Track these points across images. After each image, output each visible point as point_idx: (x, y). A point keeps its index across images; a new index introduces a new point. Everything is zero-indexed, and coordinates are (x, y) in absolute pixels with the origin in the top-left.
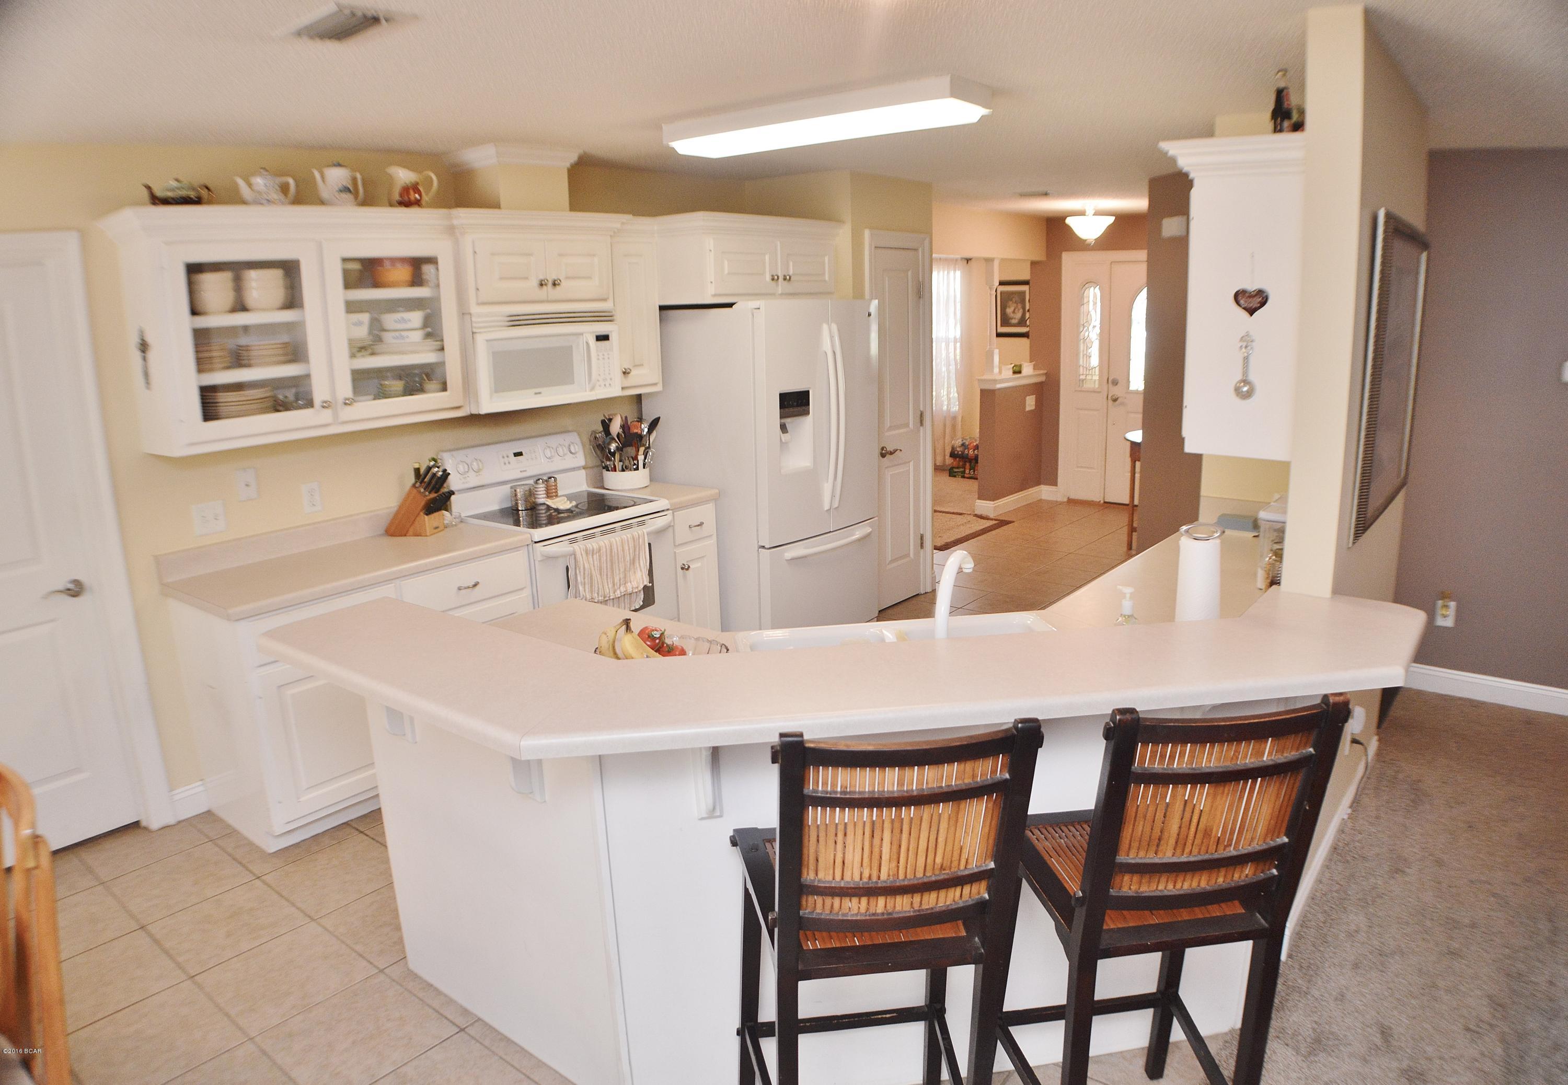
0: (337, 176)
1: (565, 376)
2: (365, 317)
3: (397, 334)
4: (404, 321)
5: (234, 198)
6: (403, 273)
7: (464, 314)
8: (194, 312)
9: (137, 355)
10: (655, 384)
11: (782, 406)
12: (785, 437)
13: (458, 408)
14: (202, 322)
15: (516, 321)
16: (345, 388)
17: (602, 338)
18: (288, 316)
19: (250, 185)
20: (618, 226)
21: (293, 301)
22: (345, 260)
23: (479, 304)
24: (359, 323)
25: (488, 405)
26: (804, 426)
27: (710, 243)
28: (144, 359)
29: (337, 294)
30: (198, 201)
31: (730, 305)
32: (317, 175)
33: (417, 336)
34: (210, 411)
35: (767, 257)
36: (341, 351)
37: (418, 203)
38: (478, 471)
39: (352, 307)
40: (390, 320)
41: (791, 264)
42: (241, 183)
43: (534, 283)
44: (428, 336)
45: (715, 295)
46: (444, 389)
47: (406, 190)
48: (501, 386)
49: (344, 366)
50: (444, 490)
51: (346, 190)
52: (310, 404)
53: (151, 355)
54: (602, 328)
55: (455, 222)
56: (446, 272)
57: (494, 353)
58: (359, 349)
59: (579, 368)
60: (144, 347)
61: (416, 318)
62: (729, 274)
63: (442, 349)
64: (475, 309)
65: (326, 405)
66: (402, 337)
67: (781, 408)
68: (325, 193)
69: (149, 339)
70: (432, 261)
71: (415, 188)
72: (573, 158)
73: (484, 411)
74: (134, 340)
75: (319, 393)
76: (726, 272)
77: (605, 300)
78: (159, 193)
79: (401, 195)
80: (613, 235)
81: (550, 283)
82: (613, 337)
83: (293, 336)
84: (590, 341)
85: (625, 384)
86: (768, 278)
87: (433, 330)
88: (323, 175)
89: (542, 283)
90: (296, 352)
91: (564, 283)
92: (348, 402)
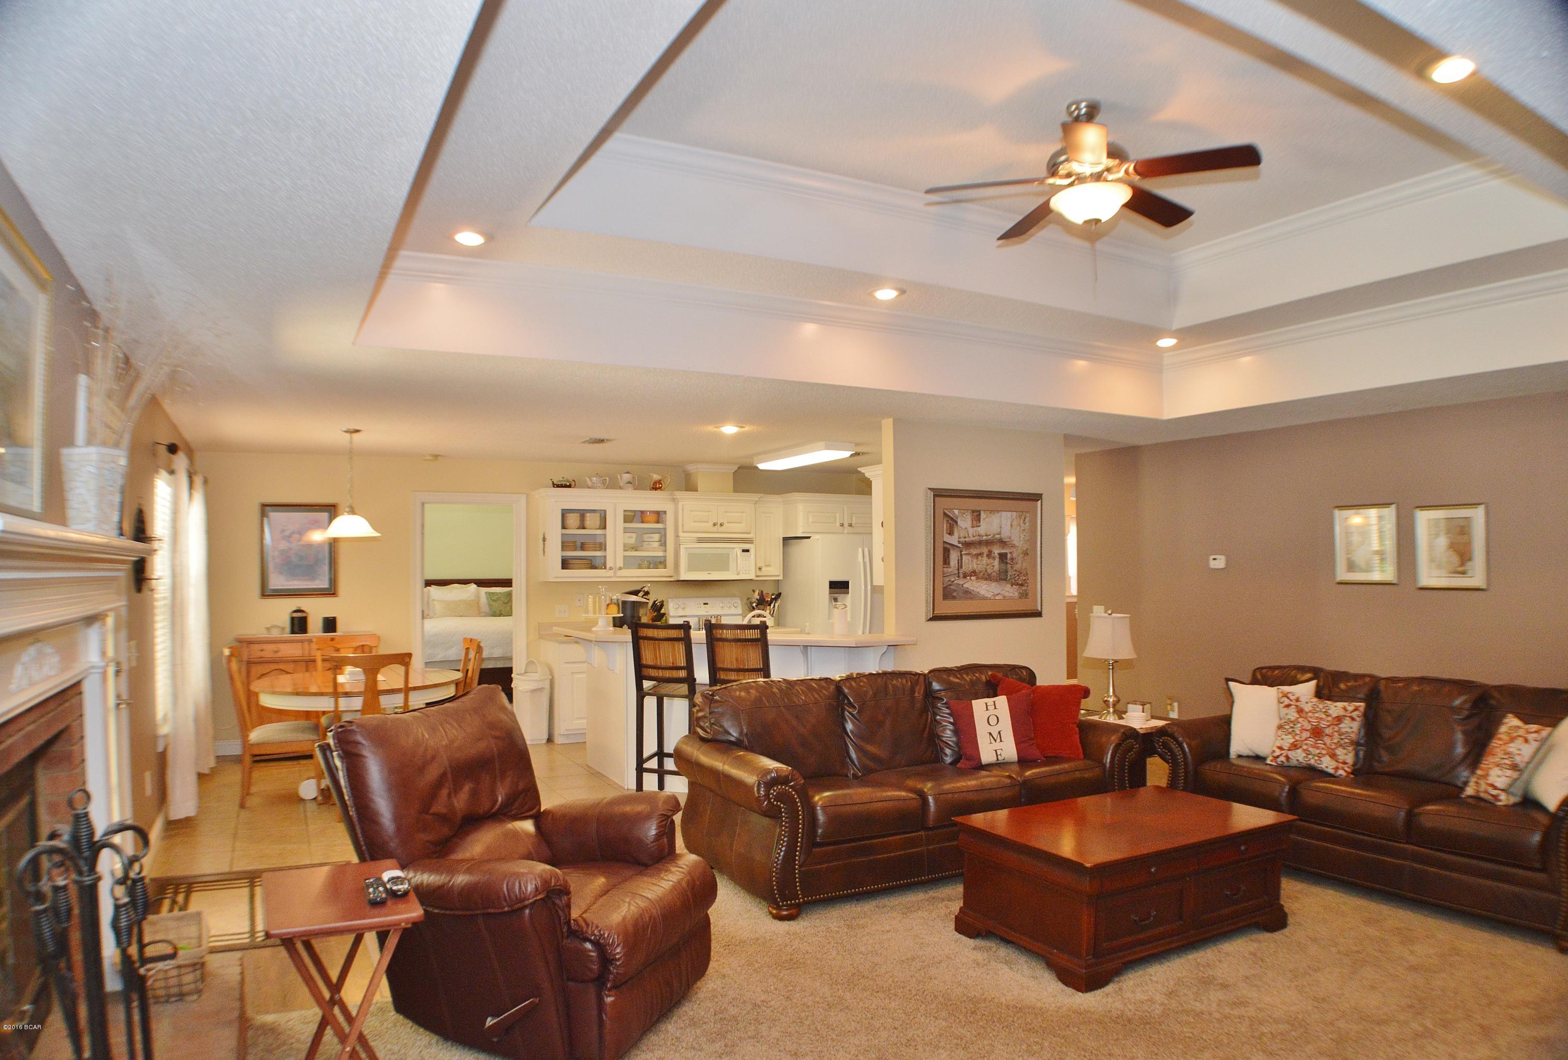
0: (627, 477)
1: (725, 567)
2: (634, 535)
3: (648, 543)
4: (650, 537)
5: (584, 486)
6: (653, 517)
7: (677, 536)
8: (564, 527)
9: (542, 542)
10: (778, 576)
11: (830, 587)
12: (836, 604)
13: (672, 576)
14: (566, 531)
15: (700, 541)
16: (620, 563)
17: (746, 551)
18: (601, 531)
19: (591, 480)
20: (757, 499)
21: (604, 526)
22: (626, 511)
23: (683, 532)
24: (631, 537)
25: (684, 576)
26: (848, 599)
27: (800, 507)
28: (544, 544)
29: (621, 525)
30: (570, 486)
31: (809, 538)
32: (619, 477)
33: (656, 545)
34: (565, 564)
35: (838, 514)
36: (620, 548)
37: (660, 488)
38: (684, 608)
39: (626, 530)
40: (646, 537)
41: (854, 518)
42: (587, 479)
43: (711, 524)
44: (661, 545)
45: (803, 533)
46: (665, 568)
47: (655, 483)
48: (691, 568)
49: (621, 554)
50: (663, 611)
51: (629, 483)
52: (605, 568)
53: (546, 542)
54: (746, 546)
55: (675, 497)
56: (670, 518)
57: (689, 554)
58: (626, 548)
59: (732, 565)
60: (544, 539)
61: (656, 537)
62: (812, 522)
63: (666, 551)
64: (681, 534)
65: (611, 569)
66: (649, 545)
67: (830, 588)
68: (622, 485)
69: (546, 537)
70: (665, 512)
71: (660, 482)
72: (734, 467)
73: (682, 579)
74: (541, 537)
75: (609, 563)
76: (810, 520)
77: (749, 533)
78: (555, 482)
79: (653, 485)
80: (756, 503)
81: (719, 524)
82: (752, 551)
83: (602, 540)
84: (739, 552)
85: (759, 574)
86: (838, 524)
87: (663, 543)
88: (621, 477)
89: (714, 525)
90: (602, 546)
91: (726, 525)
92: (620, 569)
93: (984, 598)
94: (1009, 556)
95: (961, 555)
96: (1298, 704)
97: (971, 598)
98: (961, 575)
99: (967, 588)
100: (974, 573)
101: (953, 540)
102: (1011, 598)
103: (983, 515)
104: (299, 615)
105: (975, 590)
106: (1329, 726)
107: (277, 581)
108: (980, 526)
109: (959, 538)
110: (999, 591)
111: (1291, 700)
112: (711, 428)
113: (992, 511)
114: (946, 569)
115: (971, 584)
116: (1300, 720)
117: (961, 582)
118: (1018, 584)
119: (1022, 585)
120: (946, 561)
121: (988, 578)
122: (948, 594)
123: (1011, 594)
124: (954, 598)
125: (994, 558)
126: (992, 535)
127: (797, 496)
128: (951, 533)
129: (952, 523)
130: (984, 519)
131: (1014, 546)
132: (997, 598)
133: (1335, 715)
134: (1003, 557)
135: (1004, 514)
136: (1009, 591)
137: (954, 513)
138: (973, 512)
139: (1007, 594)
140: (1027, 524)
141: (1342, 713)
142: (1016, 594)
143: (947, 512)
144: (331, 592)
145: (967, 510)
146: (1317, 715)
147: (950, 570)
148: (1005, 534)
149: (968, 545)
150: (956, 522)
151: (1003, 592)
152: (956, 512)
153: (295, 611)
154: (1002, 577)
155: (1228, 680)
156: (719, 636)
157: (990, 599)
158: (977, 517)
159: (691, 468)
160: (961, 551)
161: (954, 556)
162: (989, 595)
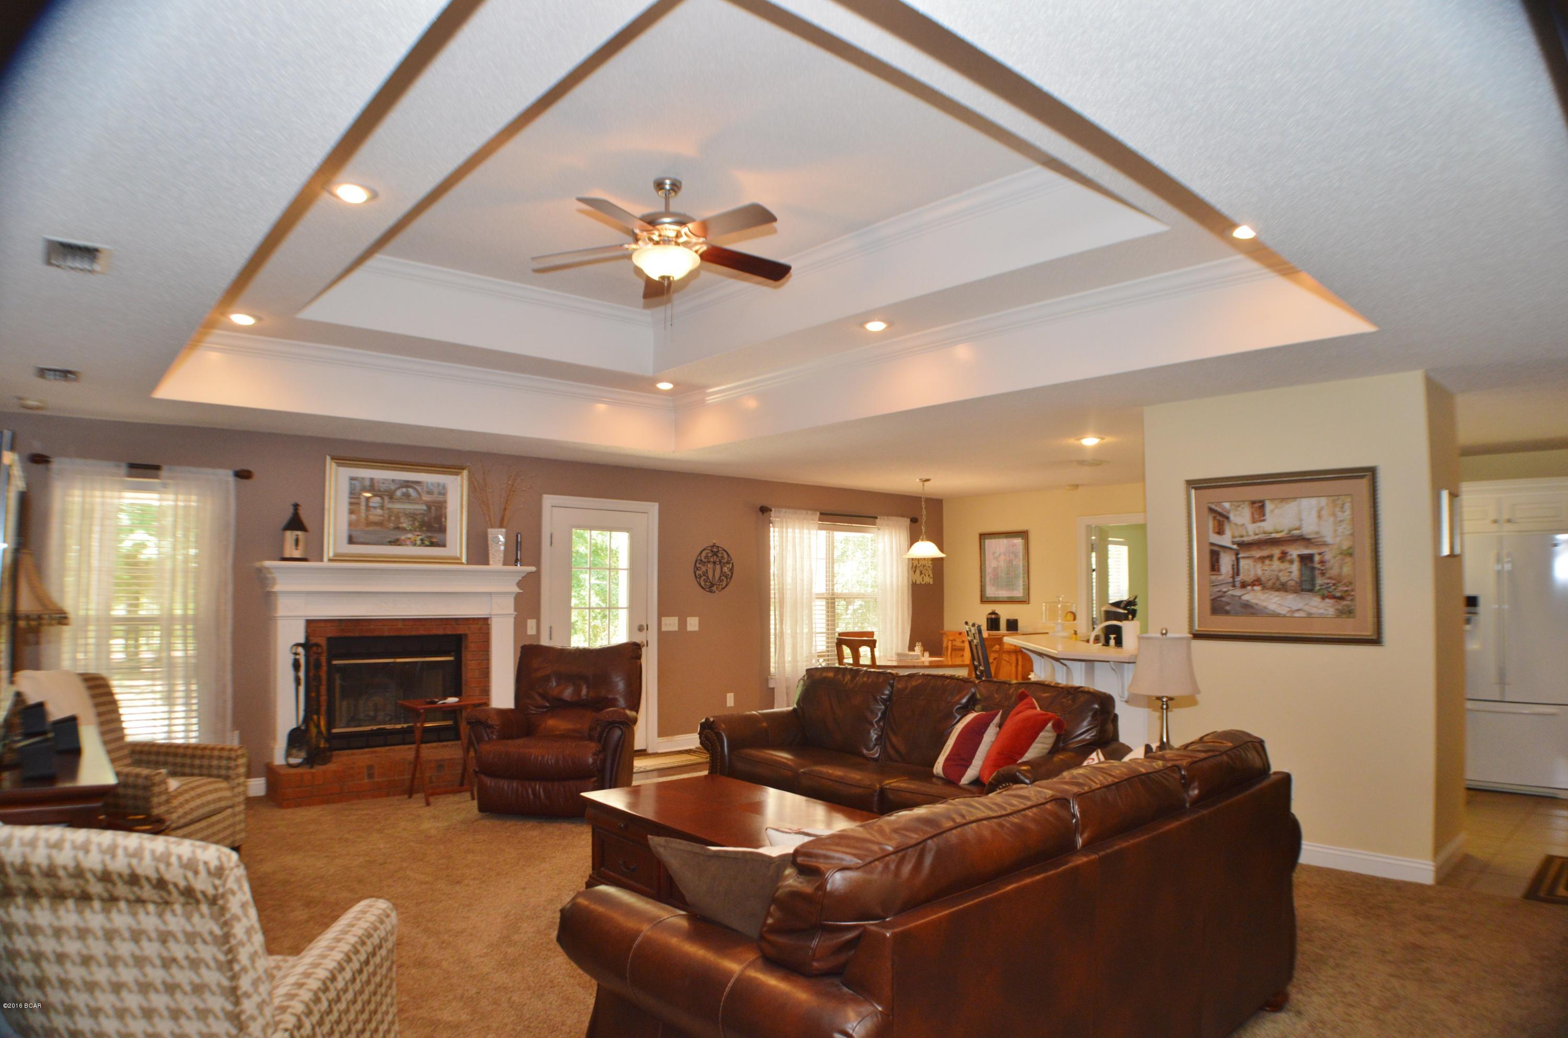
93: (1273, 615)
94: (1317, 558)
95: (1238, 560)
97: (1253, 614)
98: (1238, 584)
99: (1248, 601)
100: (1257, 582)
101: (1226, 540)
102: (1322, 617)
103: (1269, 506)
104: (993, 616)
105: (1260, 603)
107: (991, 592)
108: (1264, 520)
109: (1233, 537)
110: (1300, 606)
113: (1284, 500)
114: (1217, 577)
115: (1254, 596)
117: (1238, 592)
118: (1334, 597)
119: (1341, 598)
120: (1215, 566)
121: (1282, 588)
122: (1218, 607)
123: (1322, 611)
124: (1227, 613)
125: (1291, 562)
126: (1286, 531)
128: (1220, 532)
129: (1221, 520)
130: (1272, 511)
131: (1325, 544)
132: (1296, 615)
134: (1306, 560)
135: (1305, 501)
136: (1316, 606)
137: (1224, 507)
138: (1253, 503)
139: (1314, 610)
140: (1348, 513)
142: (1331, 611)
143: (1213, 507)
144: (1025, 601)
145: (1244, 501)
147: (1221, 578)
148: (1309, 528)
149: (1244, 545)
150: (1227, 518)
151: (1306, 608)
152: (1227, 505)
153: (990, 614)
154: (1306, 586)
157: (1284, 616)
158: (1259, 508)
160: (1237, 554)
161: (1226, 562)
162: (1283, 611)
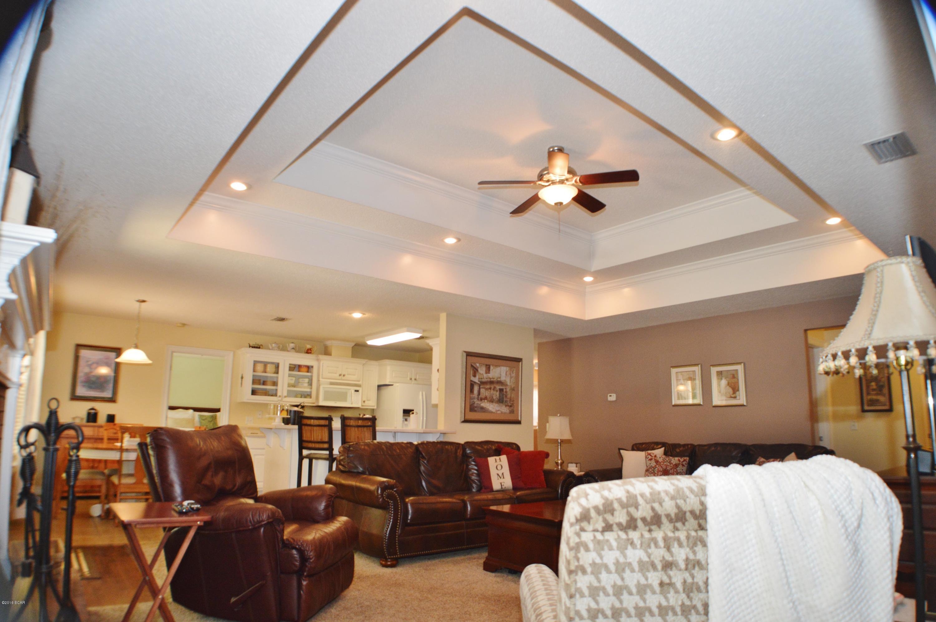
0: (292, 345)
1: (345, 399)
2: (294, 379)
3: (301, 383)
4: (303, 380)
5: (268, 348)
6: (306, 369)
7: (318, 380)
8: (254, 371)
9: (240, 379)
10: (374, 406)
12: (406, 422)
13: (314, 403)
14: (256, 374)
15: (332, 384)
16: (285, 394)
17: (357, 391)
18: (275, 375)
19: (272, 346)
20: (364, 362)
21: (277, 372)
22: (290, 364)
23: (323, 378)
24: (292, 380)
25: (322, 403)
26: (413, 419)
27: (388, 368)
28: (242, 380)
29: (287, 372)
30: (259, 348)
31: (392, 385)
32: (287, 345)
33: (306, 385)
34: (254, 392)
35: (409, 373)
36: (286, 385)
37: (310, 353)
39: (290, 376)
40: (301, 380)
41: (418, 375)
42: (270, 345)
43: (338, 375)
44: (309, 385)
45: (390, 382)
46: (311, 398)
47: (308, 350)
48: (325, 399)
49: (286, 388)
51: (293, 348)
52: (276, 396)
53: (243, 379)
54: (357, 388)
55: (319, 358)
56: (315, 370)
57: (325, 391)
58: (290, 385)
59: (349, 398)
60: (242, 378)
61: (307, 380)
63: (312, 389)
64: (321, 379)
65: (280, 396)
66: (302, 384)
67: (403, 413)
68: (289, 349)
69: (244, 376)
70: (312, 367)
71: (310, 349)
72: (353, 344)
73: (320, 405)
74: (240, 376)
75: (279, 393)
76: (394, 376)
77: (359, 381)
78: (251, 345)
79: (307, 351)
80: (364, 365)
81: (343, 375)
82: (360, 391)
83: (275, 380)
84: (353, 391)
85: (363, 404)
86: (409, 379)
87: (310, 384)
88: (289, 345)
89: (340, 375)
90: (275, 384)
91: (346, 376)
92: (285, 397)
93: (492, 412)
94: (504, 390)
95: (480, 388)
96: (656, 458)
97: (484, 412)
98: (479, 399)
99: (483, 406)
100: (486, 398)
101: (476, 380)
102: (505, 413)
103: (492, 368)
105: (487, 407)
106: (671, 469)
107: (81, 391)
108: (489, 373)
109: (479, 379)
110: (499, 409)
111: (652, 457)
112: (346, 314)
113: (496, 366)
114: (471, 395)
115: (485, 404)
116: (657, 466)
117: (479, 402)
118: (508, 406)
119: (511, 406)
120: (472, 391)
121: (494, 401)
122: (472, 409)
123: (505, 411)
124: (475, 411)
125: (497, 391)
126: (496, 378)
127: (387, 362)
128: (475, 376)
129: (475, 370)
130: (492, 370)
131: (507, 385)
132: (498, 412)
133: (674, 463)
134: (501, 390)
135: (502, 368)
136: (504, 409)
137: (476, 365)
138: (487, 365)
139: (503, 411)
140: (514, 374)
141: (678, 462)
142: (508, 411)
143: (473, 364)
144: (112, 400)
145: (483, 364)
146: (665, 463)
147: (474, 396)
148: (503, 379)
149: (483, 383)
150: (477, 370)
151: (501, 410)
152: (478, 365)
153: (91, 410)
154: (501, 401)
155: (619, 449)
156: (348, 424)
157: (494, 413)
158: (488, 368)
159: (328, 343)
160: (480, 386)
161: (476, 388)
162: (494, 411)
